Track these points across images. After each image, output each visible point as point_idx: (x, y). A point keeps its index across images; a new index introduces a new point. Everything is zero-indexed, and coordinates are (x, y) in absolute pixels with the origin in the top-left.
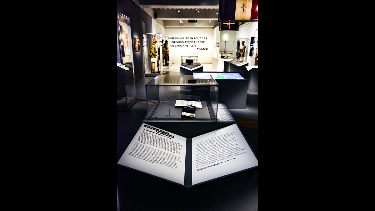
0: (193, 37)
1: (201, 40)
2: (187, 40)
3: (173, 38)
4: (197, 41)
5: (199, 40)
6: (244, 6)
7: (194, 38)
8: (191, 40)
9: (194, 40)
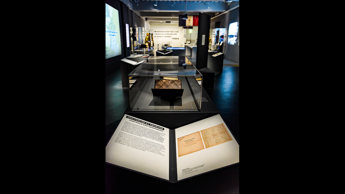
1: (175, 33)
2: (165, 33)
3: (156, 32)
6: (189, 20)
7: (169, 32)
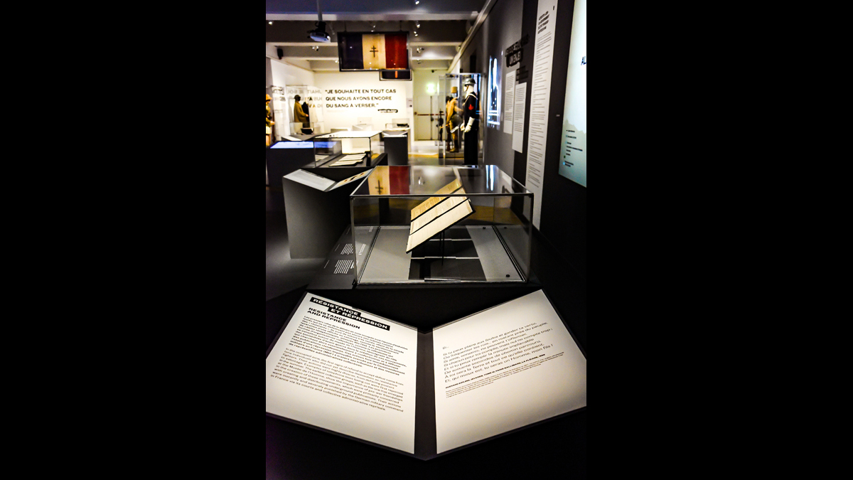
0: (369, 89)
1: (385, 94)
2: (357, 95)
3: (331, 91)
4: (377, 95)
5: (381, 95)
6: (374, 50)
7: (370, 91)
8: (366, 95)
9: (370, 95)
